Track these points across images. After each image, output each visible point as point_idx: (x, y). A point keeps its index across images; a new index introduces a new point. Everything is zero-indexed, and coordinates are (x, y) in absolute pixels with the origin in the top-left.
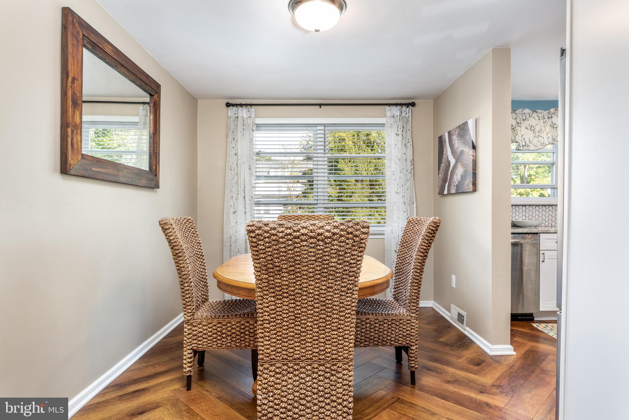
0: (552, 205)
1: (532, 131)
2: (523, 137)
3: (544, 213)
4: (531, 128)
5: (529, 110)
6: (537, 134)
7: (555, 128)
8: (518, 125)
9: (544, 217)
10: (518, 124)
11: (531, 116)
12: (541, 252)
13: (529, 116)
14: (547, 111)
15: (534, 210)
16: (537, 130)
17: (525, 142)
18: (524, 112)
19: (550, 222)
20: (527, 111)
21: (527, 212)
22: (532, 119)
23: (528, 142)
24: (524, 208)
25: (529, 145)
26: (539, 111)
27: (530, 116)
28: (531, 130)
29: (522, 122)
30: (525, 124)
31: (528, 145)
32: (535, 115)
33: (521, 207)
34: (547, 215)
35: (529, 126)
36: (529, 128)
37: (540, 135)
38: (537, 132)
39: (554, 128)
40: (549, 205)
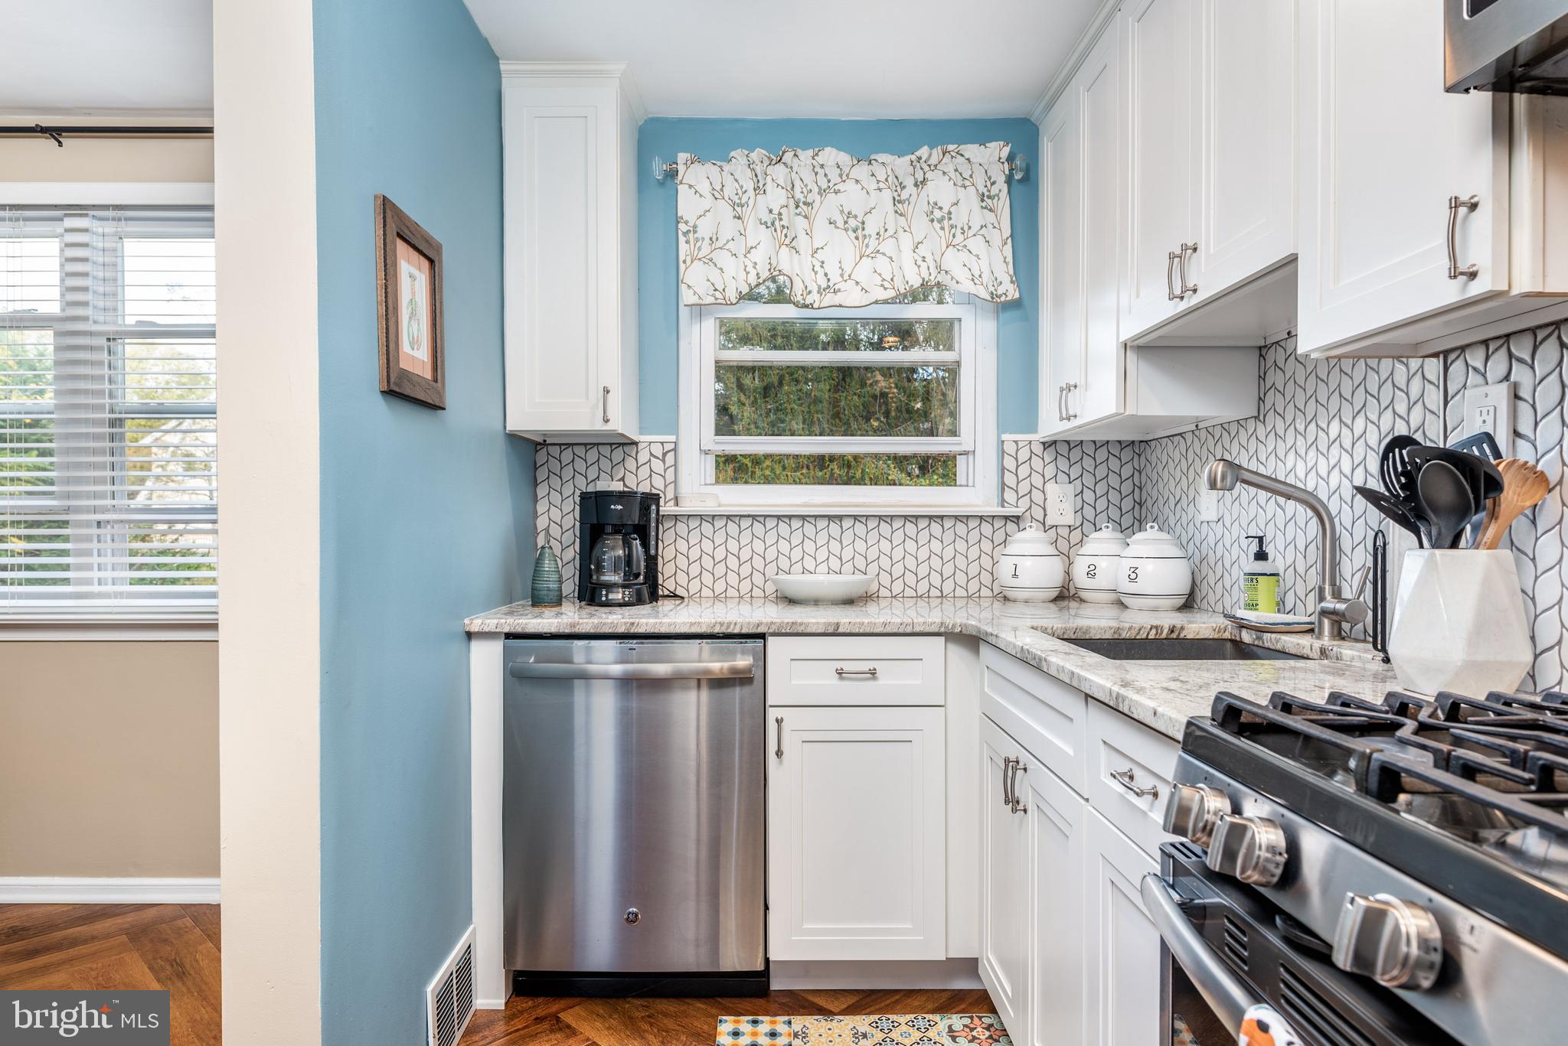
0: (942, 517)
1: (850, 233)
2: (820, 255)
3: (911, 546)
4: (846, 222)
5: (842, 153)
6: (873, 243)
7: (935, 222)
8: (798, 211)
9: (911, 563)
10: (797, 207)
11: (847, 176)
12: (772, 714)
13: (841, 176)
14: (907, 158)
15: (873, 537)
16: (871, 229)
17: (826, 275)
18: (820, 159)
19: (936, 580)
20: (831, 156)
21: (845, 543)
22: (850, 185)
23: (835, 277)
24: (834, 528)
25: (841, 286)
26: (882, 157)
27: (844, 177)
28: (846, 230)
29: (814, 196)
30: (827, 208)
31: (836, 287)
32: (862, 171)
33: (822, 524)
34: (923, 554)
35: (842, 212)
36: (840, 224)
37: (882, 248)
38: (874, 236)
39: (932, 221)
40: (931, 517)
